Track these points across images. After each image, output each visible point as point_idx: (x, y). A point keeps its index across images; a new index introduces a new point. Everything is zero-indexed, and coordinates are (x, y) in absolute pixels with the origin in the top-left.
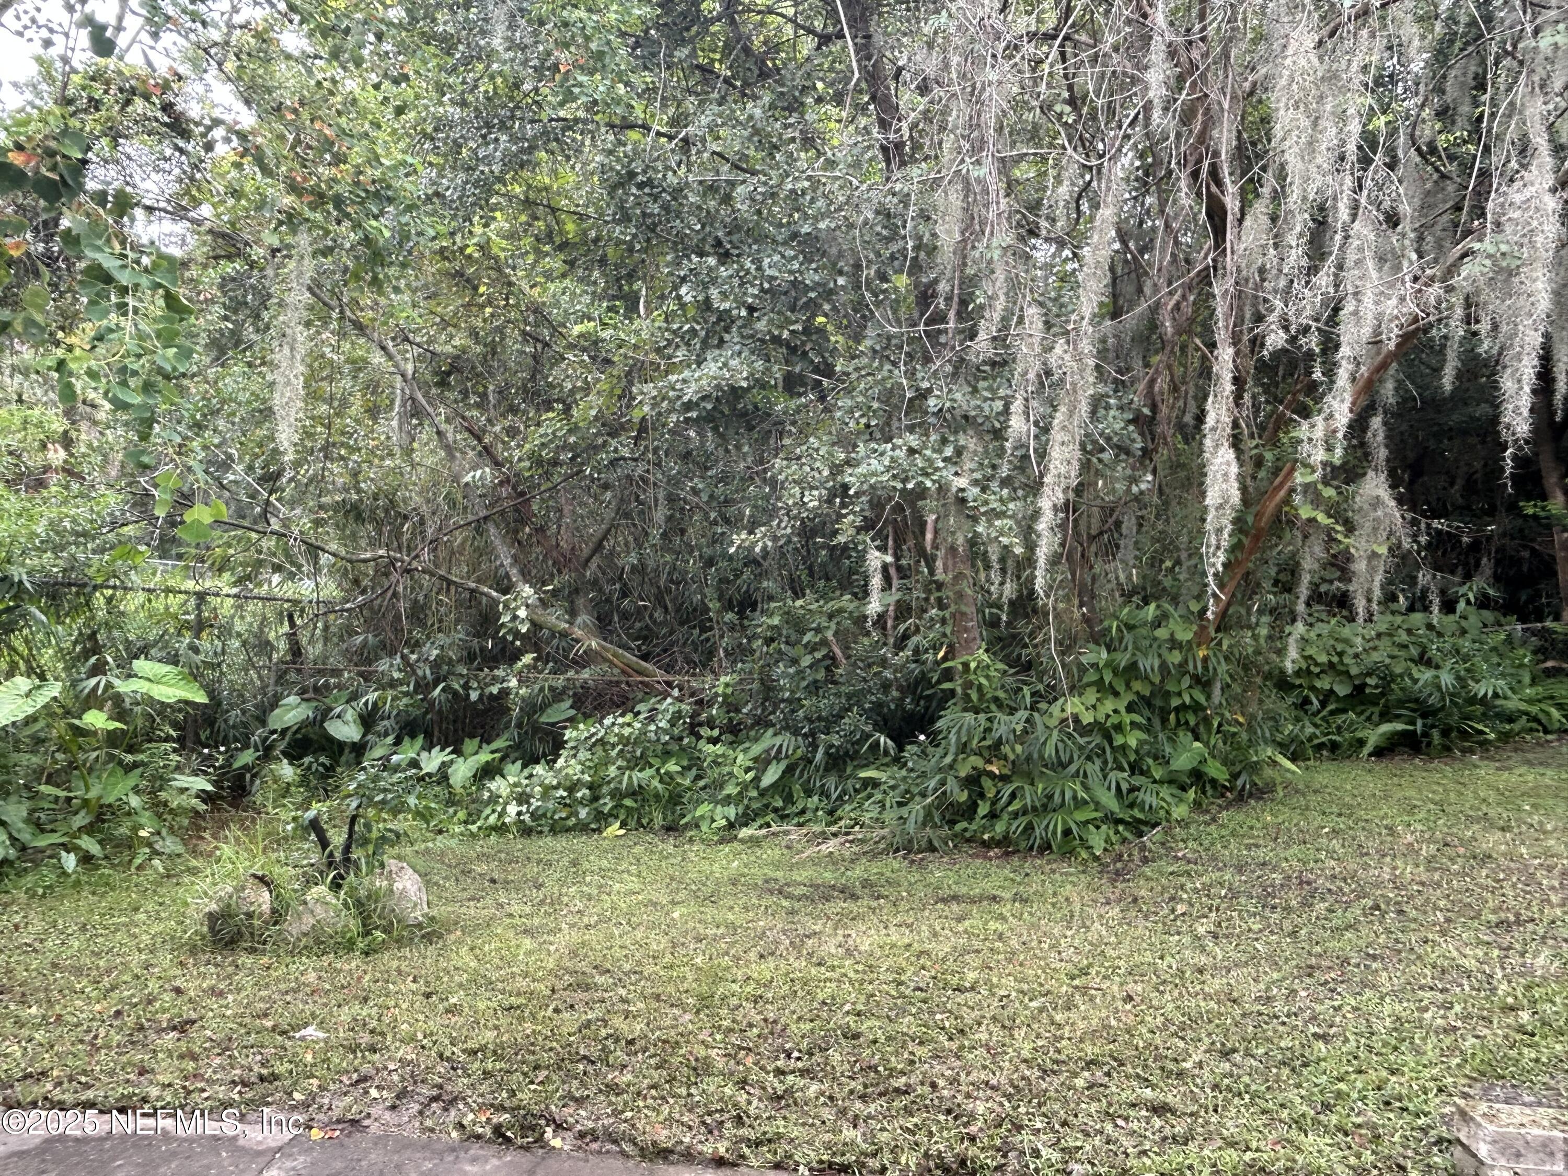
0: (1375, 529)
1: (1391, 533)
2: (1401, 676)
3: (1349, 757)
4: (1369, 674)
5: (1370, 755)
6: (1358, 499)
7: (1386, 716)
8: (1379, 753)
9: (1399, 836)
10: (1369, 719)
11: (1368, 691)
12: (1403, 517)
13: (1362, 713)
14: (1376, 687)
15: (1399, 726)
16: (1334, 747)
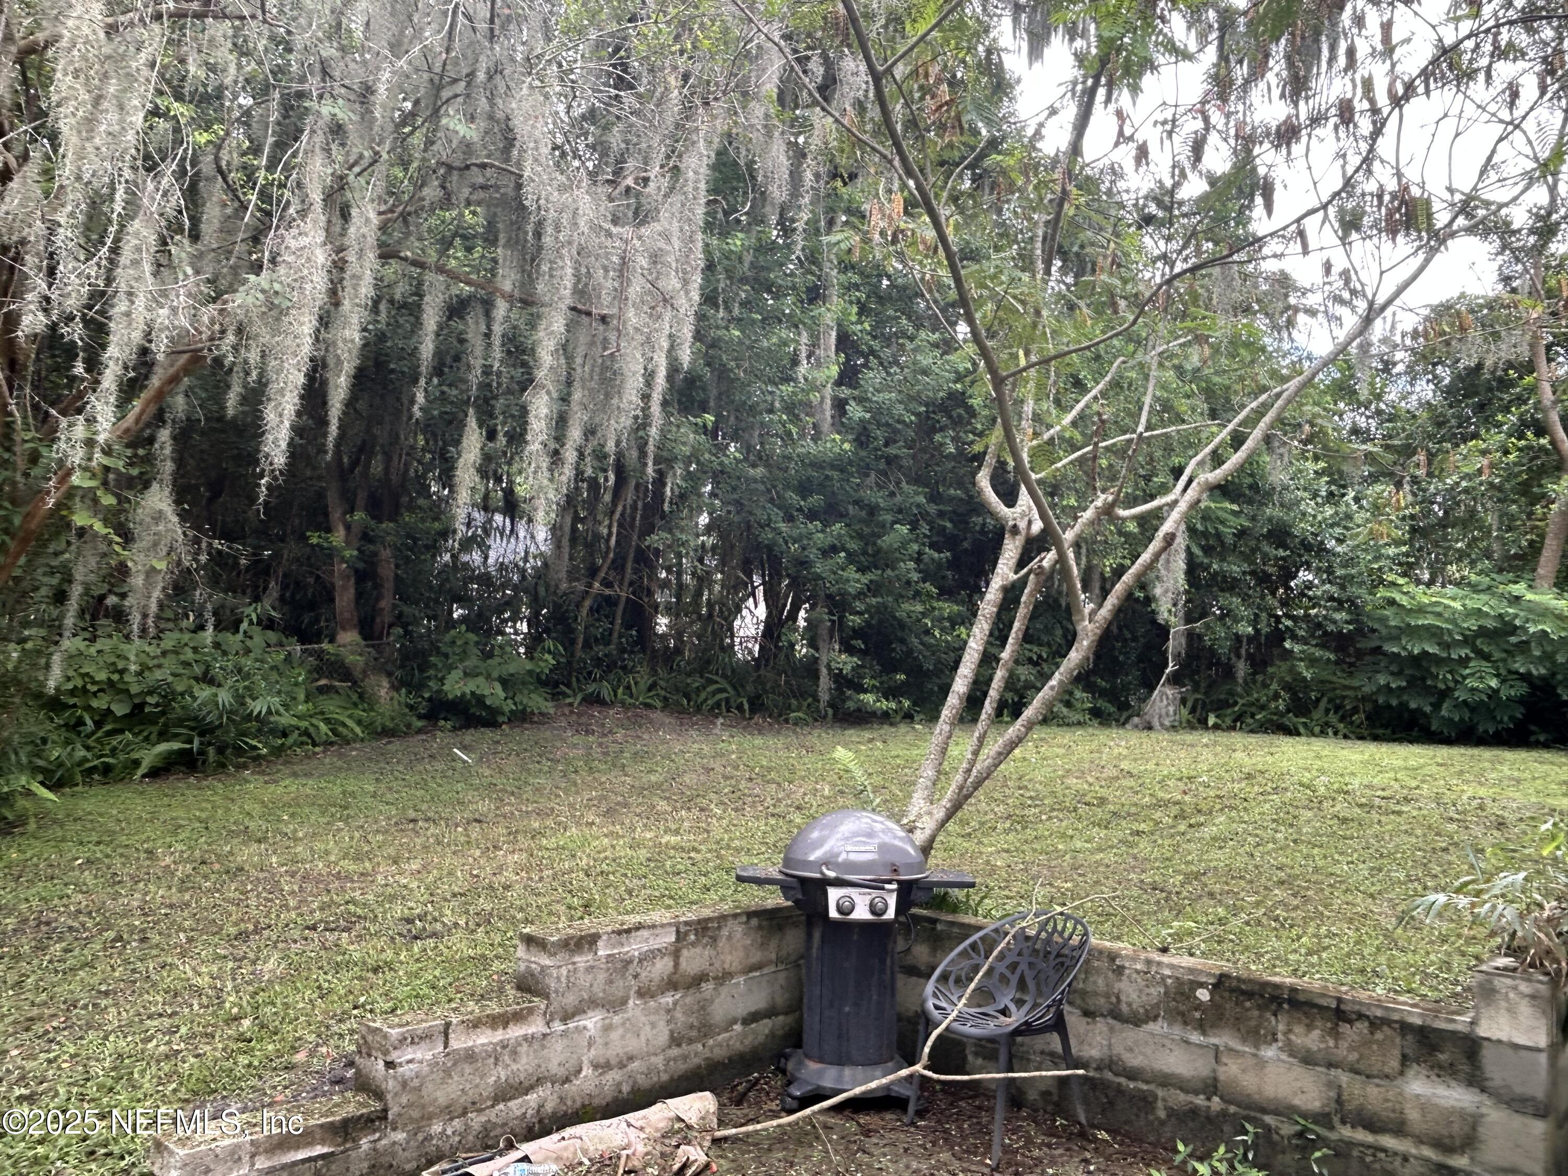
0: (156, 544)
1: (171, 549)
2: (182, 694)
3: (122, 779)
4: (150, 693)
5: (144, 776)
6: (140, 511)
7: (164, 736)
8: (155, 773)
9: (158, 859)
10: (147, 739)
11: (147, 710)
12: (184, 534)
13: (141, 732)
14: (157, 705)
15: (176, 745)
16: (107, 770)
